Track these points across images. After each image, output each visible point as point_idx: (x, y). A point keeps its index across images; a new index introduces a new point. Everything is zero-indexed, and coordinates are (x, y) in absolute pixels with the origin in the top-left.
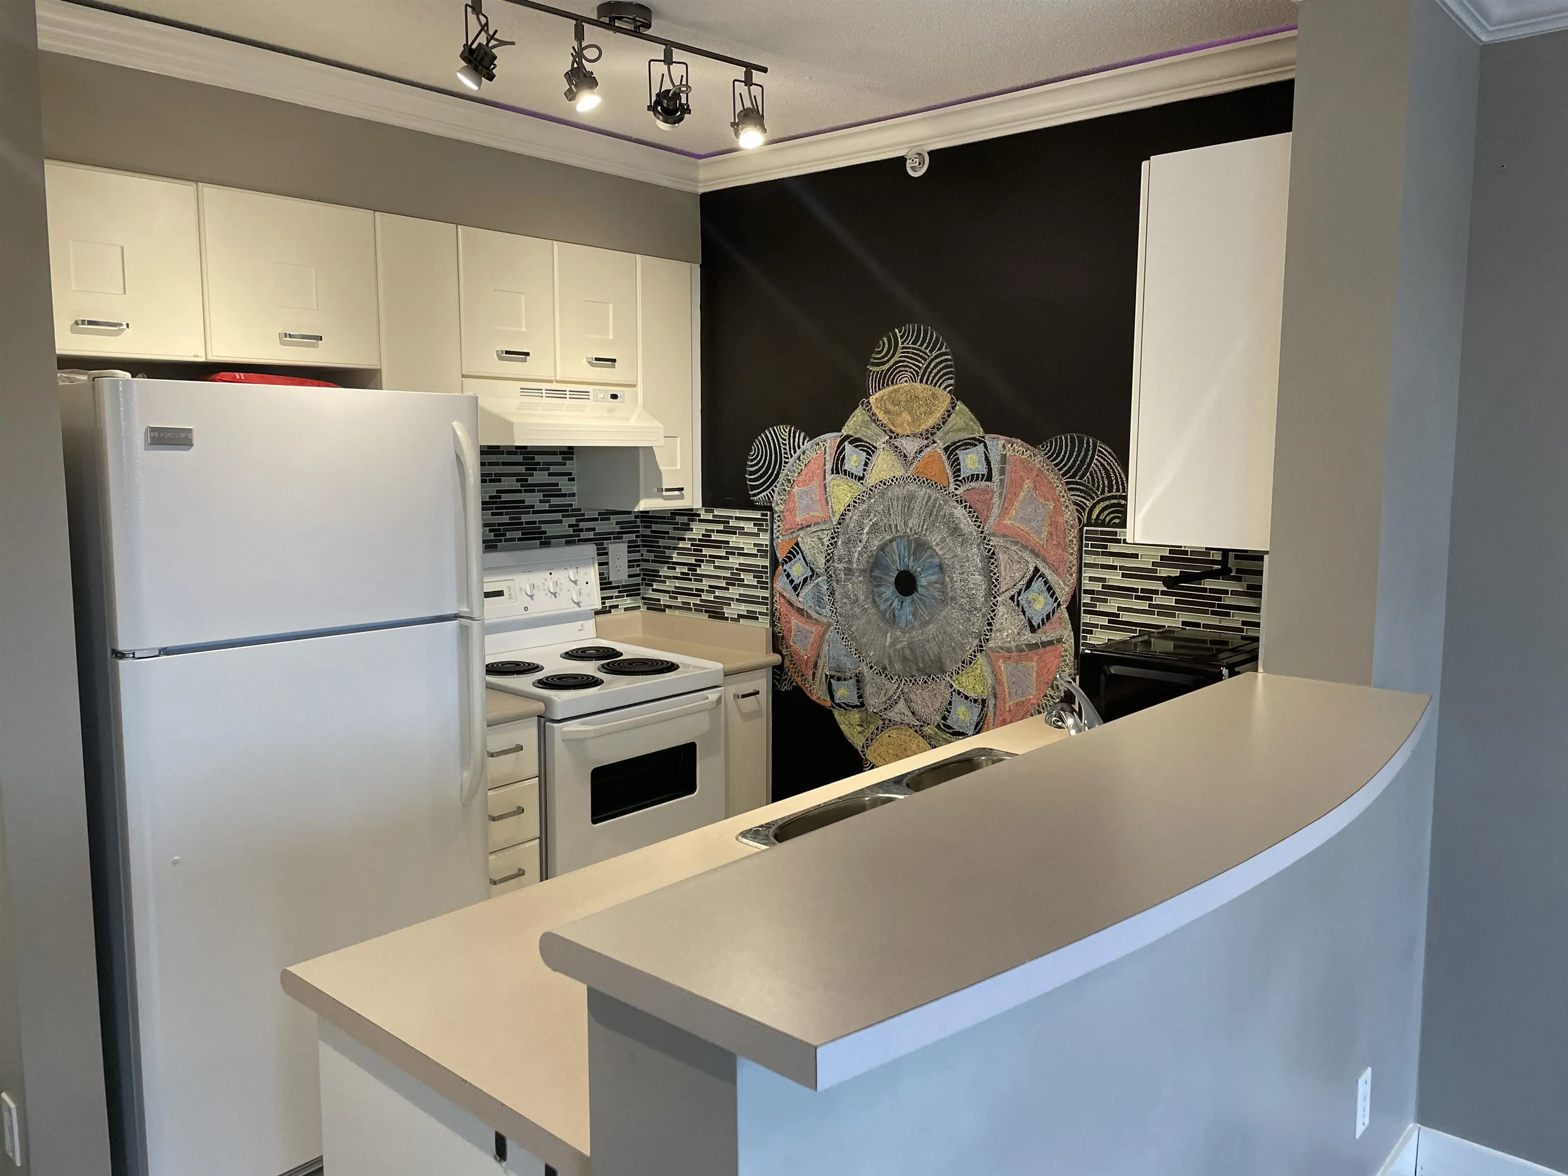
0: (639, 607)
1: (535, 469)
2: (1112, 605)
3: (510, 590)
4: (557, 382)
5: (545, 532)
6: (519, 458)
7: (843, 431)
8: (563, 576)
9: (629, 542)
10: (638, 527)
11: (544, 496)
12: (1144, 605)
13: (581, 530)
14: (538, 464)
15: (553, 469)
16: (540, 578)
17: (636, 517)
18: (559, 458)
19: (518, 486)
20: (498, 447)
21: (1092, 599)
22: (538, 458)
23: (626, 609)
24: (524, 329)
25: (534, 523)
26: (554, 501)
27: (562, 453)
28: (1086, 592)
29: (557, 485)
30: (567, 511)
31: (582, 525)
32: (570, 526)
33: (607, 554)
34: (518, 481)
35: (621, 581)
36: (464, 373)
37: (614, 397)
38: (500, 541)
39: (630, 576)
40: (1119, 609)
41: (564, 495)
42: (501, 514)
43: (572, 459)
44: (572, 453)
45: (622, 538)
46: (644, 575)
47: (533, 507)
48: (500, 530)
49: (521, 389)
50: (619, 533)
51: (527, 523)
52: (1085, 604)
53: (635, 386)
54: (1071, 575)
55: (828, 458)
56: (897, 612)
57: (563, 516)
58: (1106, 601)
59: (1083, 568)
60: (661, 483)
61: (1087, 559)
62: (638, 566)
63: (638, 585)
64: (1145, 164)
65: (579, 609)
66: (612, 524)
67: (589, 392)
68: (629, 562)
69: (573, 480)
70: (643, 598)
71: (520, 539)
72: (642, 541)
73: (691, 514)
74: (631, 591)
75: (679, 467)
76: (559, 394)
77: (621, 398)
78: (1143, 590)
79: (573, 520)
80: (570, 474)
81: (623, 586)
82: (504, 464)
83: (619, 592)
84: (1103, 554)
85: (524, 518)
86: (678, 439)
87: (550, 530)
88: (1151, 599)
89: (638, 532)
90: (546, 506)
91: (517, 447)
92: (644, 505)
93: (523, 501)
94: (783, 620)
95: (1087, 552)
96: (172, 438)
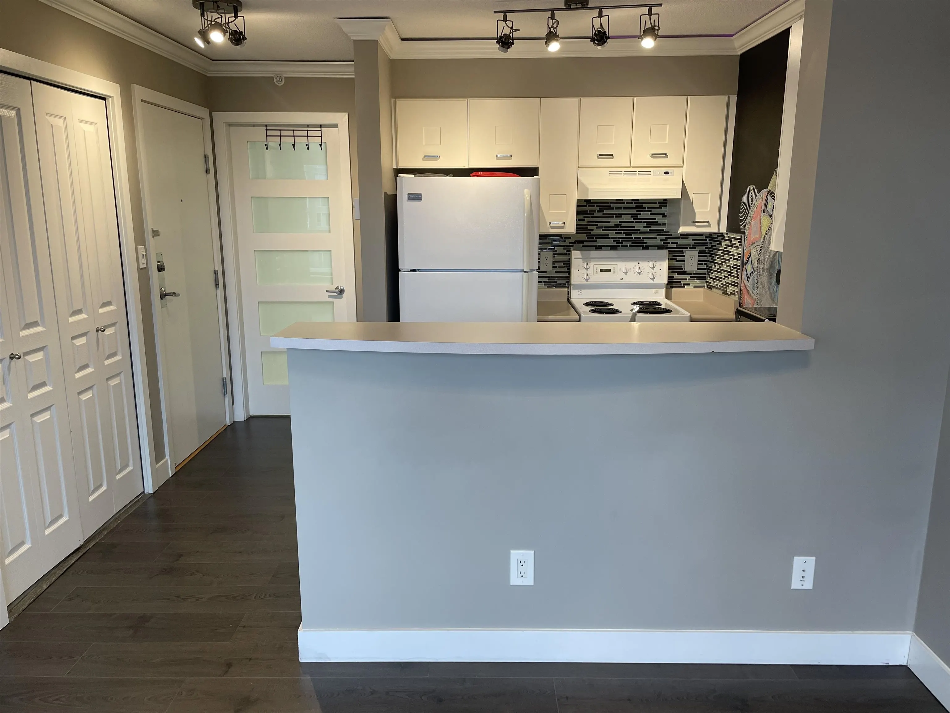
0: (704, 286)
1: (643, 211)
3: (614, 269)
4: (633, 167)
5: (646, 243)
6: (634, 206)
7: (768, 188)
8: (646, 265)
9: (700, 251)
10: (707, 243)
11: (647, 224)
13: (669, 243)
14: (645, 208)
15: (653, 211)
16: (633, 266)
17: (706, 237)
18: (658, 205)
19: (632, 219)
20: (622, 200)
22: (644, 206)
23: (695, 287)
24: (613, 143)
25: (640, 238)
26: (652, 227)
27: (659, 203)
29: (655, 219)
30: (661, 232)
31: (669, 240)
32: (661, 240)
33: (684, 256)
34: (631, 217)
35: (693, 271)
36: (579, 166)
37: (667, 173)
38: (619, 246)
39: (698, 269)
41: (660, 224)
42: (621, 233)
43: (666, 206)
44: (667, 203)
45: (695, 248)
46: (706, 269)
47: (640, 230)
48: (619, 241)
49: (610, 172)
50: (693, 245)
51: (635, 238)
53: (682, 167)
55: (763, 204)
56: (775, 294)
57: (657, 235)
60: (695, 218)
62: (705, 264)
63: (705, 274)
65: (653, 282)
66: (690, 240)
67: (650, 171)
68: (699, 261)
69: (666, 216)
70: (707, 282)
71: (630, 246)
72: (709, 251)
73: (721, 235)
74: (700, 277)
75: (709, 210)
76: (633, 173)
77: (671, 173)
79: (664, 238)
80: (664, 214)
81: (694, 274)
82: (624, 208)
83: (691, 277)
85: (634, 235)
86: (710, 194)
87: (649, 242)
89: (707, 245)
90: (648, 230)
91: (633, 200)
92: (683, 229)
93: (634, 227)
94: (743, 296)
96: (416, 197)
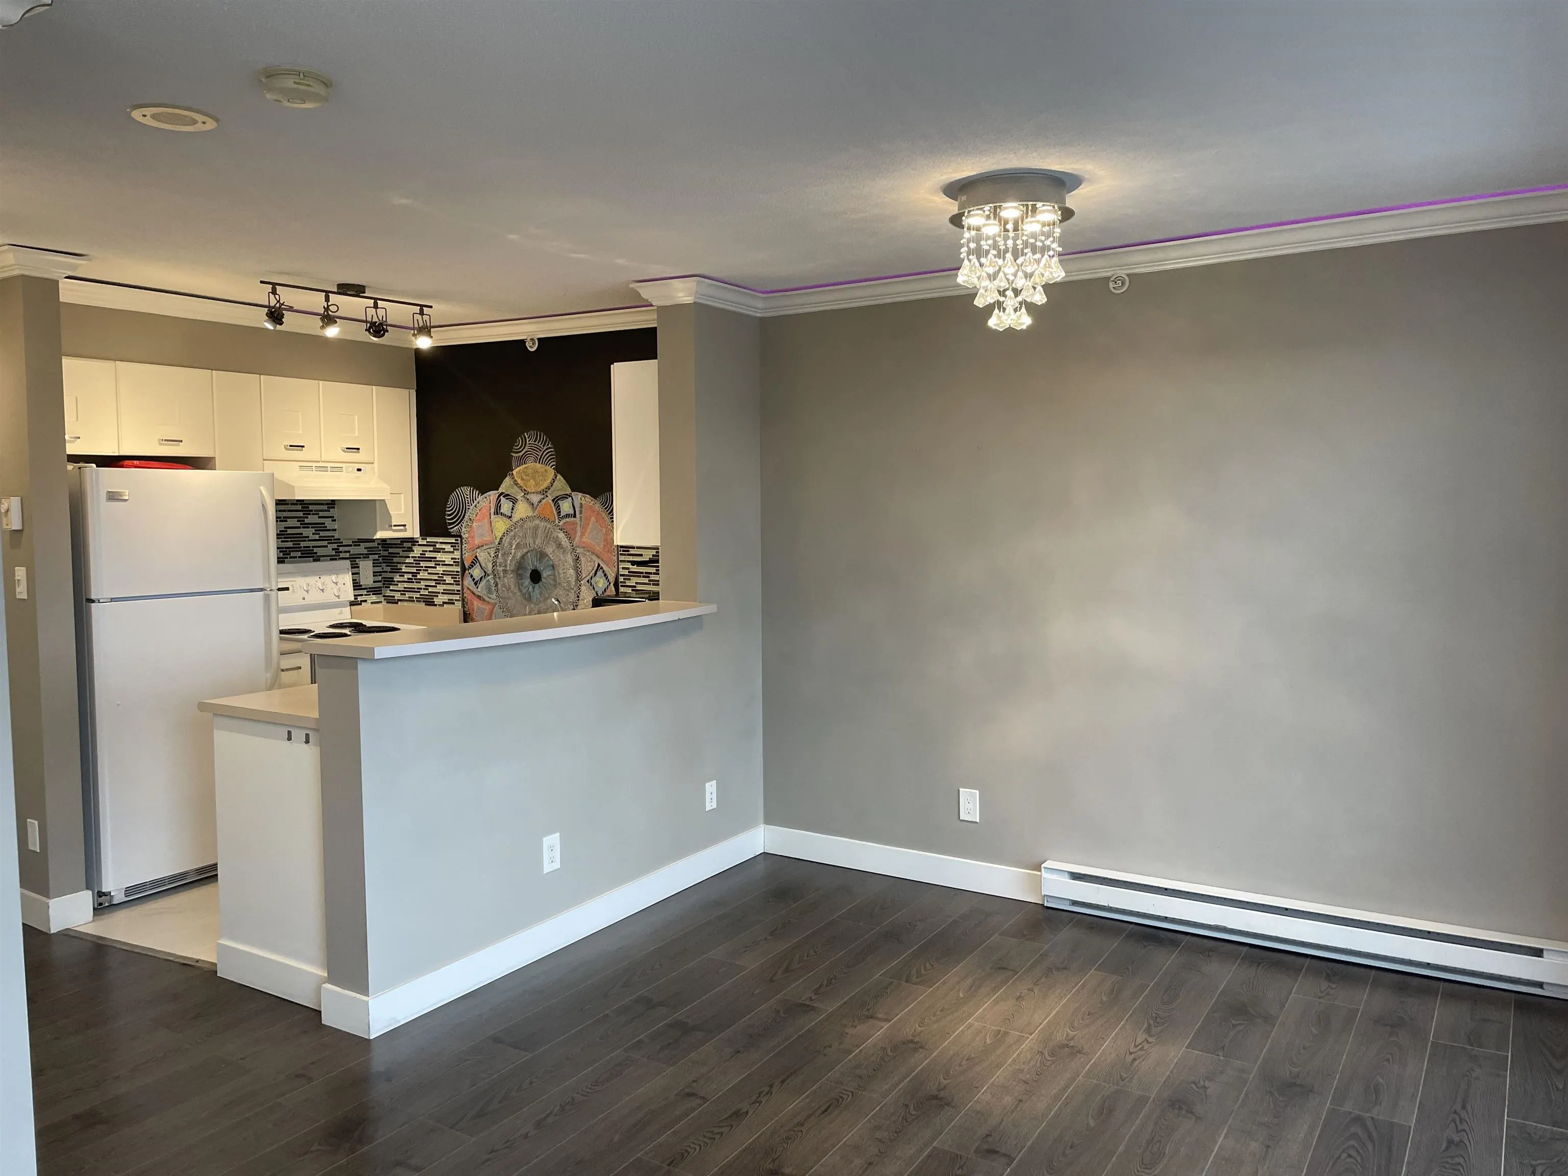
0: (381, 602)
1: (310, 514)
2: (633, 581)
3: (293, 587)
4: (322, 462)
5: (316, 553)
6: (299, 508)
7: (499, 490)
8: (328, 579)
9: (374, 560)
10: (380, 551)
11: (316, 530)
12: (646, 580)
13: (341, 552)
14: (312, 511)
15: (321, 514)
16: (313, 580)
17: (378, 544)
18: (325, 507)
19: (298, 524)
20: (285, 500)
21: (624, 579)
22: (311, 507)
23: (372, 603)
24: (301, 432)
25: (309, 547)
26: (322, 534)
27: (327, 504)
28: (622, 575)
29: (324, 524)
30: (331, 540)
31: (341, 549)
32: (333, 549)
33: (358, 567)
34: (298, 521)
35: (369, 585)
36: (265, 458)
37: (359, 470)
38: (287, 558)
39: (374, 582)
40: (636, 583)
41: (329, 530)
42: (288, 541)
43: (334, 508)
44: (334, 504)
45: (369, 557)
46: (384, 581)
47: (308, 537)
48: (286, 551)
49: (300, 466)
50: (366, 554)
51: (304, 547)
52: (621, 582)
53: (373, 463)
54: (615, 567)
55: (492, 506)
56: (531, 594)
57: (328, 543)
58: (630, 579)
59: (619, 563)
60: (391, 521)
61: (622, 558)
62: (380, 575)
63: (381, 587)
64: (612, 366)
65: (339, 600)
66: (362, 549)
67: (342, 468)
68: (374, 572)
69: (335, 520)
70: (384, 596)
71: (299, 557)
72: (383, 559)
73: (412, 541)
74: (376, 591)
75: (403, 512)
76: (324, 469)
77: (363, 470)
78: (646, 573)
79: (335, 546)
80: (333, 517)
81: (370, 588)
82: (289, 511)
83: (367, 592)
84: (628, 555)
85: (302, 544)
86: (403, 495)
87: (320, 552)
88: (649, 577)
89: (380, 554)
90: (317, 537)
91: (298, 501)
92: (380, 535)
93: (302, 534)
94: (469, 604)
95: (621, 554)
96: (113, 497)
